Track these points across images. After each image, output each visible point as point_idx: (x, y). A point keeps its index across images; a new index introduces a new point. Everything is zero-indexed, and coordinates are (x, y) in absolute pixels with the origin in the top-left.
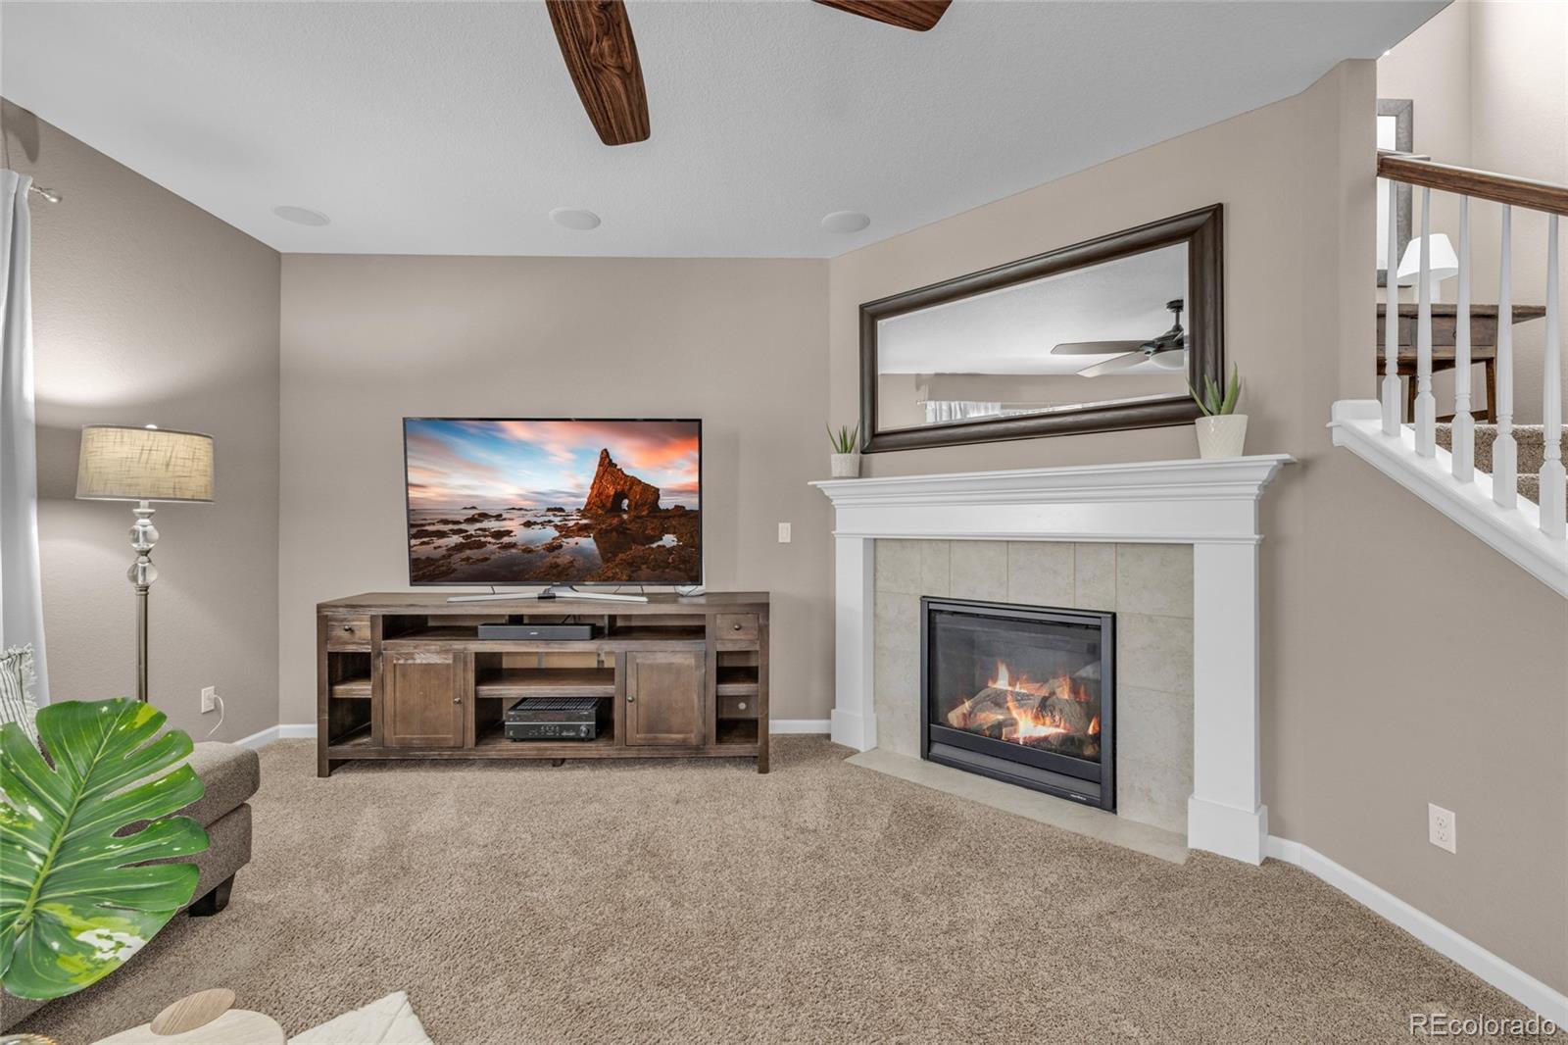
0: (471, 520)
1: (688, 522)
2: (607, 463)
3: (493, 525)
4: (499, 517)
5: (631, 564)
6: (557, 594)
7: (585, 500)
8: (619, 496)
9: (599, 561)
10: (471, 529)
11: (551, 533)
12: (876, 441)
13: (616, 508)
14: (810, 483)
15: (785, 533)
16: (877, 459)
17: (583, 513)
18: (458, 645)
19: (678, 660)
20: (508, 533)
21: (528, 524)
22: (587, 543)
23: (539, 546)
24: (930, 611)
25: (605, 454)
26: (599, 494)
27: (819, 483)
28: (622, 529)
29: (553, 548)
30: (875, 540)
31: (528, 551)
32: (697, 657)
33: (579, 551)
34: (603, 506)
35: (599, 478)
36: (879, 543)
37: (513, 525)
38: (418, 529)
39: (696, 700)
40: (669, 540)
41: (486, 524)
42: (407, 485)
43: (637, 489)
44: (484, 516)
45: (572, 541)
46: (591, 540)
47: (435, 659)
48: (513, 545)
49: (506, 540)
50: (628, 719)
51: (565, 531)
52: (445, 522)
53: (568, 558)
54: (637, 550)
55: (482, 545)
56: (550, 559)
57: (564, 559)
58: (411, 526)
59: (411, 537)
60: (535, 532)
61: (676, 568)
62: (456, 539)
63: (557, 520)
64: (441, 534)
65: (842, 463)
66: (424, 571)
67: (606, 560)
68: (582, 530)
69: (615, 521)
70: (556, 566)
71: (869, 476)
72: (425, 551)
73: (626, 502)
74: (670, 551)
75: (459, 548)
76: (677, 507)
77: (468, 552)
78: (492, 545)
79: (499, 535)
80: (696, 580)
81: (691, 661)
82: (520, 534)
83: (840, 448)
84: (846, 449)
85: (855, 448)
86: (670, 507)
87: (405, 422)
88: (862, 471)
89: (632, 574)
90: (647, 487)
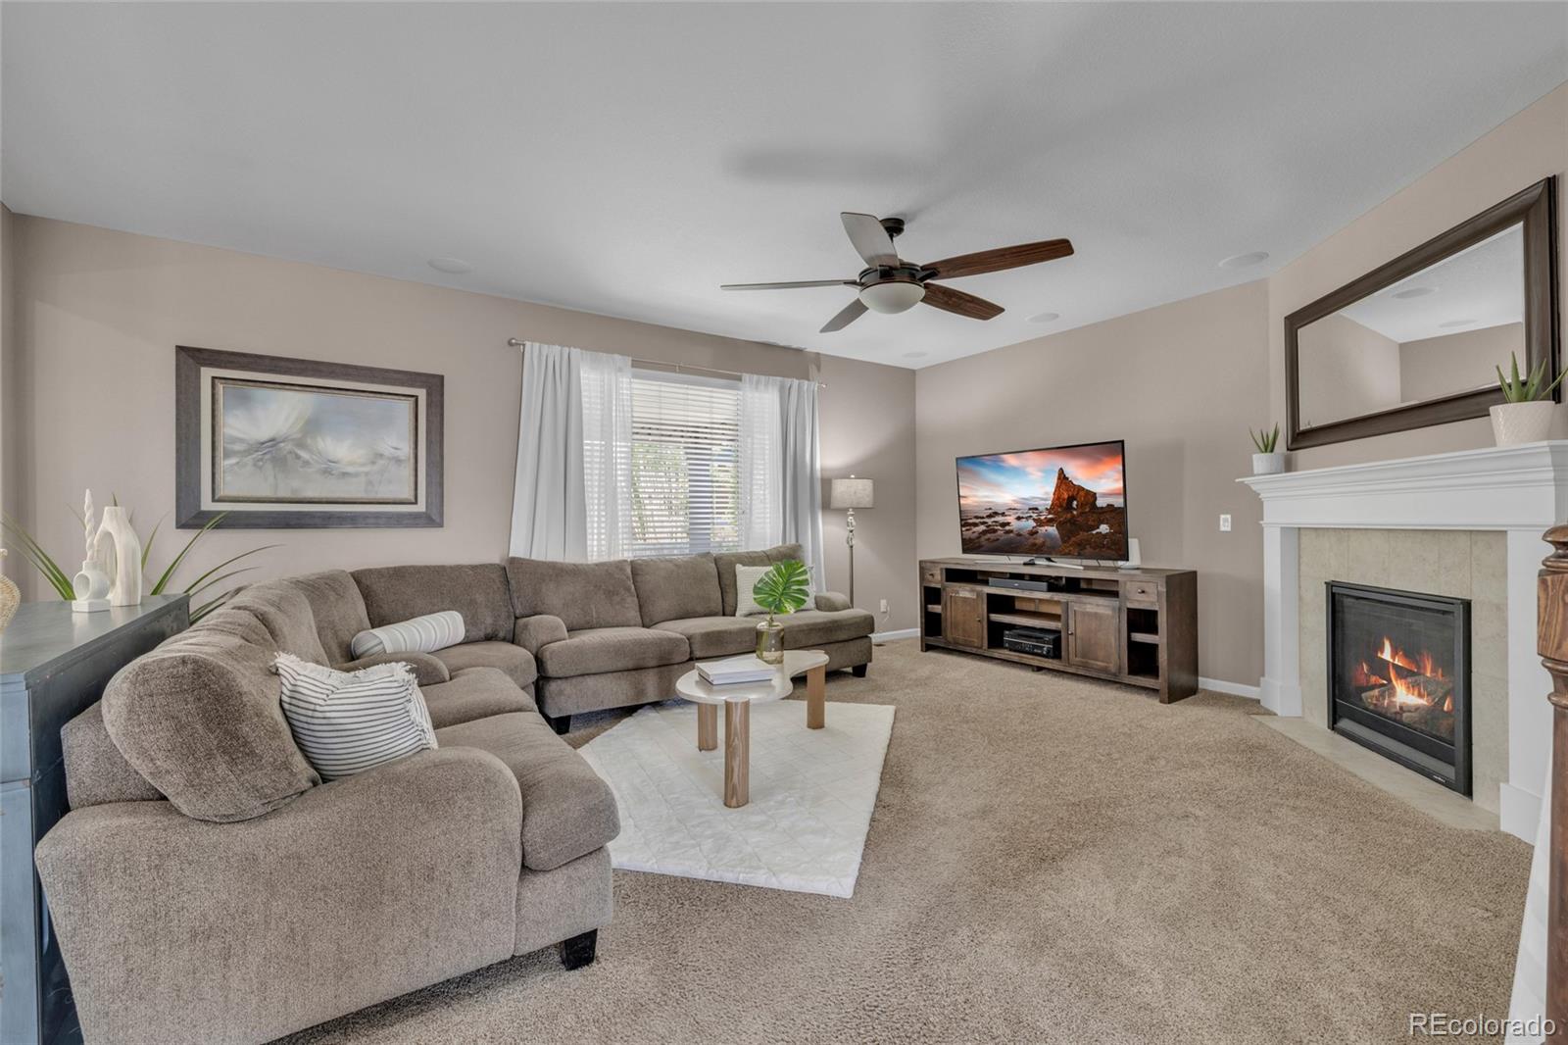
0: (989, 516)
1: (1117, 515)
2: (1063, 478)
3: (1000, 519)
4: (1003, 514)
5: (1079, 545)
6: (1036, 562)
7: (1050, 502)
8: (1071, 499)
9: (1060, 542)
10: (990, 521)
11: (1031, 524)
12: (1301, 438)
13: (1069, 507)
14: (1237, 480)
15: (1225, 523)
16: (1302, 454)
17: (1049, 511)
18: (979, 588)
19: (1101, 611)
20: (1008, 524)
21: (1019, 518)
22: (1052, 530)
23: (1024, 532)
24: (1333, 595)
25: (1061, 471)
26: (1058, 498)
27: (1247, 480)
28: (1073, 521)
29: (1033, 533)
30: (1299, 529)
31: (1019, 535)
32: (1113, 609)
33: (1047, 535)
34: (1061, 506)
35: (1058, 487)
36: (1302, 531)
37: (1010, 519)
38: (965, 523)
39: (1113, 641)
40: (1104, 529)
41: (997, 518)
42: (959, 496)
43: (1082, 493)
44: (996, 513)
45: (1043, 530)
46: (1054, 528)
47: (967, 595)
48: (1011, 531)
49: (1007, 528)
50: (1070, 646)
51: (1040, 523)
52: (977, 517)
53: (1042, 540)
54: (1083, 535)
55: (995, 531)
56: (1031, 541)
57: (1039, 541)
58: (961, 520)
59: (962, 526)
60: (1023, 523)
61: (1109, 548)
62: (982, 528)
63: (1034, 516)
64: (976, 525)
65: (1260, 461)
66: (969, 546)
67: (1064, 542)
68: (1049, 522)
69: (1069, 516)
70: (1034, 545)
71: (1295, 470)
72: (968, 534)
73: (1075, 503)
74: (1105, 536)
75: (984, 533)
76: (1109, 506)
77: (989, 535)
78: (1001, 531)
79: (1004, 525)
80: (1125, 557)
81: (1109, 612)
82: (1015, 525)
83: (1263, 450)
84: (1269, 447)
85: (1281, 446)
86: (1105, 505)
87: (957, 459)
88: (1289, 466)
89: (1080, 551)
90: (1088, 492)
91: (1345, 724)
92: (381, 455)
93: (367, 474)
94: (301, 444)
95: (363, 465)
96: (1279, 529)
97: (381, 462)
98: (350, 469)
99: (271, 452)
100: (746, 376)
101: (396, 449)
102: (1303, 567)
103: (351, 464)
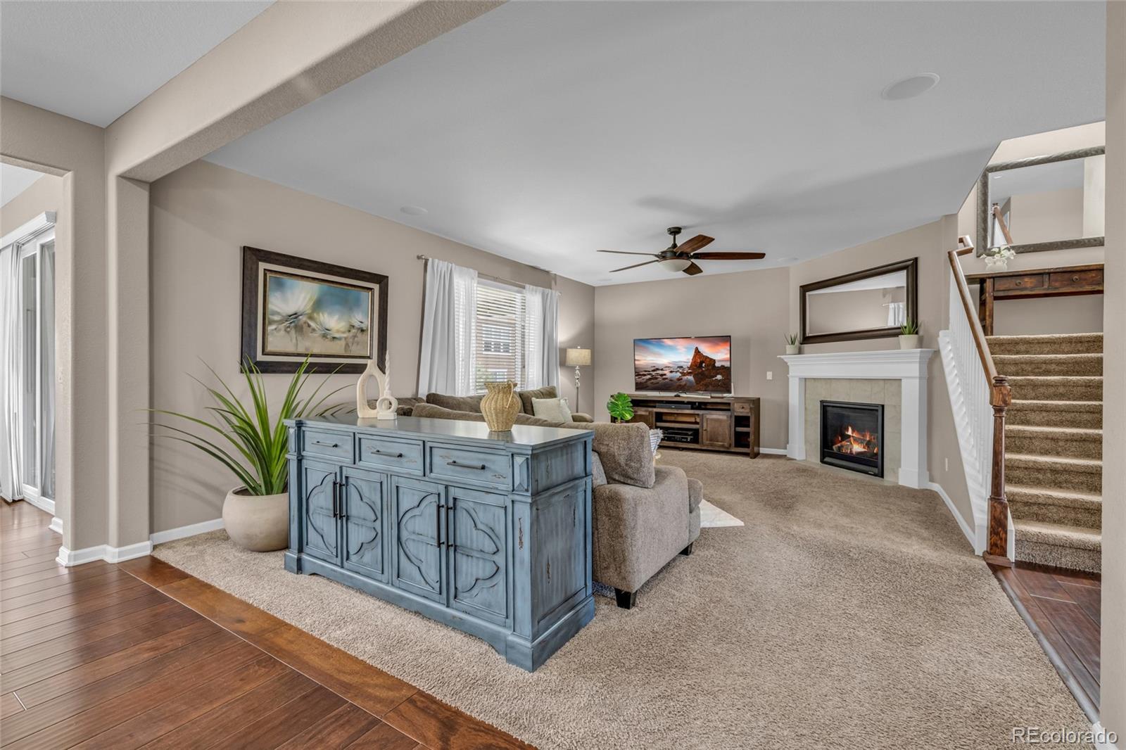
0: (654, 371)
1: (726, 371)
2: (697, 352)
3: (660, 372)
4: (662, 370)
5: (705, 385)
6: (681, 395)
7: (690, 364)
8: (701, 363)
9: (695, 384)
10: (654, 373)
11: (679, 375)
12: (806, 340)
13: (700, 366)
14: (778, 357)
15: (769, 375)
16: (807, 347)
17: (689, 368)
18: (650, 409)
19: (721, 417)
20: (665, 375)
21: (671, 372)
22: (691, 378)
23: (675, 379)
24: (824, 406)
25: (697, 349)
26: (694, 362)
27: (782, 357)
28: (702, 373)
29: (679, 379)
30: (805, 379)
31: (671, 380)
32: (727, 417)
33: (688, 381)
34: (696, 366)
35: (695, 357)
36: (807, 380)
37: (667, 372)
38: (638, 374)
39: (728, 432)
40: (719, 377)
41: (658, 372)
42: (635, 360)
43: (708, 360)
44: (658, 369)
45: (685, 377)
47: (643, 413)
48: (666, 379)
49: (664, 377)
50: (704, 437)
51: (684, 374)
52: (646, 371)
53: (684, 383)
54: (708, 380)
55: (657, 378)
56: (678, 383)
58: (636, 372)
59: (636, 376)
60: (674, 374)
61: (722, 387)
62: (649, 377)
63: (681, 371)
64: (645, 375)
65: (790, 348)
66: (639, 386)
67: (697, 384)
68: (689, 374)
69: (700, 371)
70: (680, 385)
71: (804, 353)
72: (639, 380)
73: (704, 365)
74: (720, 381)
75: (650, 379)
76: (722, 366)
77: (652, 381)
78: (660, 379)
79: (662, 375)
80: (729, 391)
81: (725, 418)
82: (669, 375)
83: (790, 343)
84: (793, 343)
85: (797, 343)
86: (720, 366)
87: (634, 340)
88: (800, 352)
89: (706, 389)
90: (711, 359)
91: (827, 459)
92: (353, 326)
93: (346, 338)
94: (311, 318)
95: (344, 332)
96: (797, 379)
97: (354, 331)
98: (337, 335)
99: (294, 322)
100: (527, 286)
101: (361, 322)
102: (807, 395)
103: (338, 331)
